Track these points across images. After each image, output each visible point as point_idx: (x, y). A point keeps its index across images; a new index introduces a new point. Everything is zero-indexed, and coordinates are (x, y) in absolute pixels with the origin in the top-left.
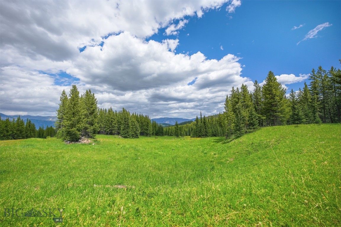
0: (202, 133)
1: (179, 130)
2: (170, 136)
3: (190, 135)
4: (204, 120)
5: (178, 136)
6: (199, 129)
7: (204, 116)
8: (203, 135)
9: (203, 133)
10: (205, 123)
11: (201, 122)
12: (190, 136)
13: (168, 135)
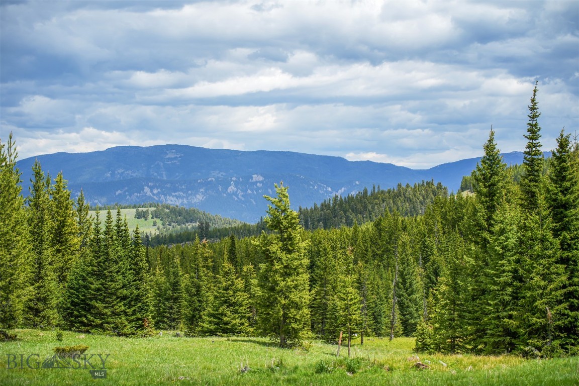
0: (534, 311)
1: (304, 277)
2: (212, 333)
3: (408, 330)
4: (560, 176)
5: (294, 334)
6: (508, 265)
7: (563, 144)
8: (540, 332)
9: (544, 313)
10: (566, 206)
11: (531, 195)
12: (412, 341)
13: (193, 322)
